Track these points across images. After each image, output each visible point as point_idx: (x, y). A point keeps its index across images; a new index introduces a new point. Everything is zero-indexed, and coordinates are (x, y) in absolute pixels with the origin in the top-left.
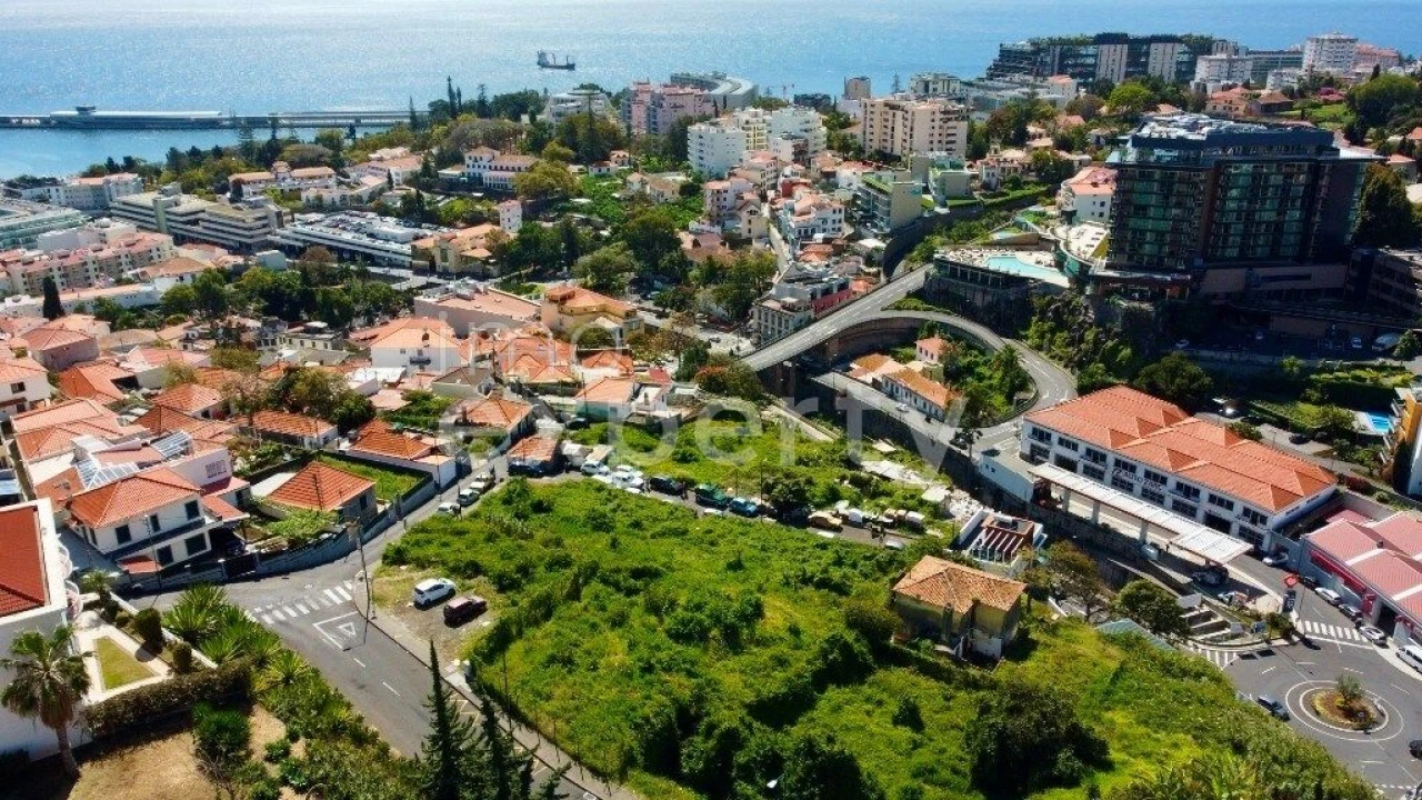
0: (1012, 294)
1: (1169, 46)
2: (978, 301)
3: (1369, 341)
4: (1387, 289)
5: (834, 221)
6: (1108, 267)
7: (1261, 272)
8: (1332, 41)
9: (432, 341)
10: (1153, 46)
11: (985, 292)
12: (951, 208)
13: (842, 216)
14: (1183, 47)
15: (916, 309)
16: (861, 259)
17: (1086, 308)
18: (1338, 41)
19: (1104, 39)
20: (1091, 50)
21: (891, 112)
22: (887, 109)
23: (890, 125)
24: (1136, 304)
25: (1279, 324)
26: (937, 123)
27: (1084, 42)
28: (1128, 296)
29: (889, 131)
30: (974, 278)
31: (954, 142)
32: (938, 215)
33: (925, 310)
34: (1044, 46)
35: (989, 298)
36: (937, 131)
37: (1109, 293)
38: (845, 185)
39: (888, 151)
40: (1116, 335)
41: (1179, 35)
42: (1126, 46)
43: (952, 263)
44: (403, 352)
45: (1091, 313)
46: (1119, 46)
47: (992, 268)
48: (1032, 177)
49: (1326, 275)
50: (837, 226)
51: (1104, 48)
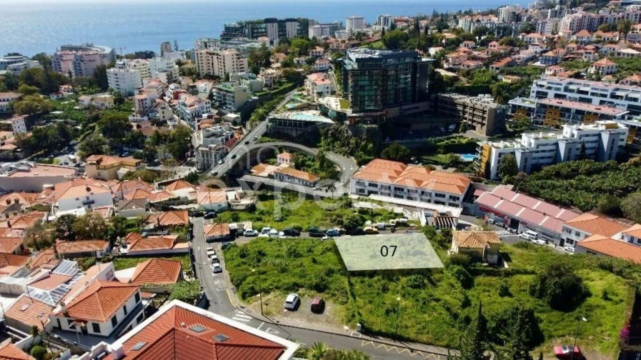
0: (309, 129)
1: (293, 23)
2: (294, 134)
3: (447, 128)
4: (445, 108)
5: (207, 108)
6: (353, 112)
7: (404, 107)
8: (355, 19)
9: (93, 190)
10: (287, 23)
11: (297, 130)
12: (259, 96)
13: (209, 105)
14: (297, 24)
15: (269, 141)
16: (230, 123)
17: (347, 130)
18: (358, 19)
19: (268, 21)
20: (264, 25)
21: (211, 56)
22: (208, 55)
23: (210, 62)
24: (369, 126)
25: (415, 127)
26: (235, 60)
27: (259, 23)
28: (365, 123)
29: (211, 65)
30: (290, 124)
31: (243, 68)
32: (254, 100)
33: (273, 141)
34: (244, 25)
35: (299, 132)
36: (235, 63)
37: (358, 122)
38: (203, 91)
39: (212, 74)
40: (365, 139)
41: (296, 18)
42: (277, 24)
43: (279, 119)
44: (77, 199)
45: (350, 132)
46: (274, 24)
47: (298, 119)
48: (284, 80)
49: (423, 106)
50: (208, 110)
51: (269, 25)
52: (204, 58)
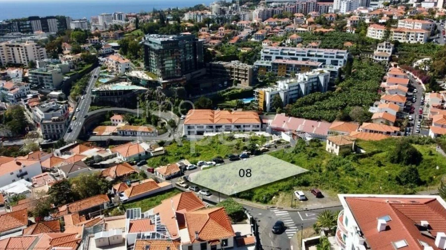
0: (128, 95)
1: (53, 20)
2: (116, 101)
3: (223, 84)
4: (218, 72)
5: (27, 90)
6: (164, 80)
7: (193, 73)
8: (106, 15)
10: (48, 20)
11: (118, 98)
12: (70, 76)
13: (29, 87)
14: (56, 20)
15: (98, 109)
16: (56, 100)
17: (160, 93)
18: (108, 15)
19: (31, 19)
20: (28, 22)
21: (10, 48)
22: (8, 47)
23: (11, 52)
24: (178, 88)
25: (202, 85)
26: (35, 50)
27: (25, 20)
28: (174, 86)
29: (11, 55)
30: (108, 94)
32: (68, 79)
33: (101, 108)
34: (11, 22)
35: (120, 99)
36: (36, 52)
37: (170, 86)
38: (15, 77)
39: (13, 62)
40: (177, 97)
41: (55, 16)
42: (40, 21)
43: (102, 91)
44: (12, 174)
45: (163, 94)
46: (37, 21)
48: (83, 62)
49: (203, 71)
50: (28, 91)
51: (33, 22)
52: (4, 50)
